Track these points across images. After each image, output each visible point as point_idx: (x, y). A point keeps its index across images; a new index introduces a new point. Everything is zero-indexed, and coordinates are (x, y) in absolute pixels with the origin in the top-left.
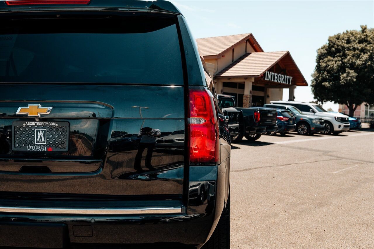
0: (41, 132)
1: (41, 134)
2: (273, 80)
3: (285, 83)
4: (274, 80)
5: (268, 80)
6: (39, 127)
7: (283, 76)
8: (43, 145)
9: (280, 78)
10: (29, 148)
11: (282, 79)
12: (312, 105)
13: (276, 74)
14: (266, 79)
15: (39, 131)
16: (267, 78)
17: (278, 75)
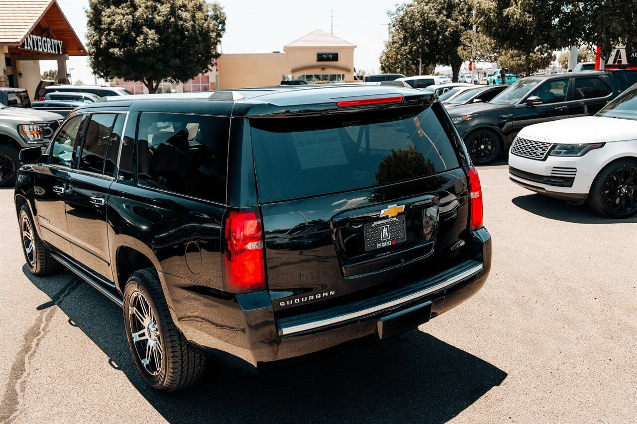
0: (385, 228)
1: (385, 230)
3: (54, 52)
4: (38, 48)
5: (29, 48)
6: (383, 224)
7: (48, 40)
8: (388, 240)
9: (46, 44)
10: (379, 246)
11: (49, 46)
12: (119, 90)
13: (39, 38)
14: (26, 47)
15: (383, 228)
16: (27, 46)
17: (42, 39)
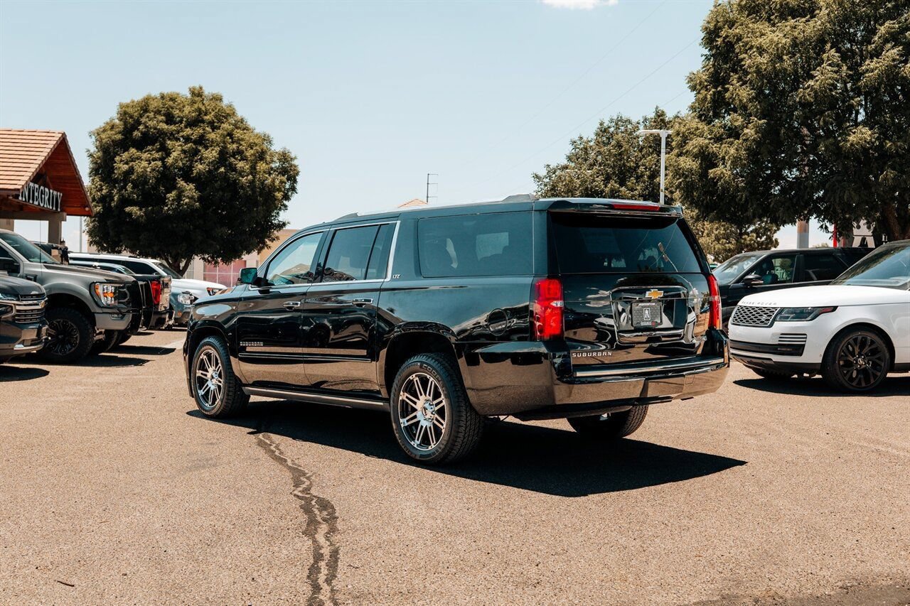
0: (647, 310)
1: (647, 312)
2: (31, 201)
3: (51, 208)
4: (33, 200)
5: (24, 199)
6: (645, 307)
7: (47, 190)
8: (649, 321)
9: (43, 196)
11: (47, 198)
13: (37, 186)
14: (20, 198)
16: (22, 196)
17: (40, 187)
